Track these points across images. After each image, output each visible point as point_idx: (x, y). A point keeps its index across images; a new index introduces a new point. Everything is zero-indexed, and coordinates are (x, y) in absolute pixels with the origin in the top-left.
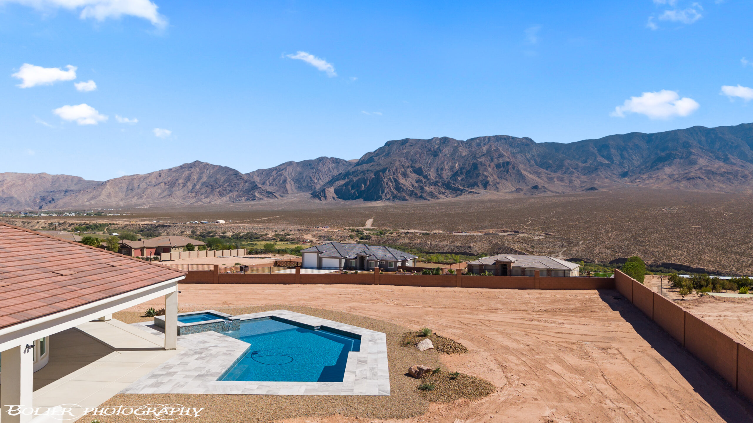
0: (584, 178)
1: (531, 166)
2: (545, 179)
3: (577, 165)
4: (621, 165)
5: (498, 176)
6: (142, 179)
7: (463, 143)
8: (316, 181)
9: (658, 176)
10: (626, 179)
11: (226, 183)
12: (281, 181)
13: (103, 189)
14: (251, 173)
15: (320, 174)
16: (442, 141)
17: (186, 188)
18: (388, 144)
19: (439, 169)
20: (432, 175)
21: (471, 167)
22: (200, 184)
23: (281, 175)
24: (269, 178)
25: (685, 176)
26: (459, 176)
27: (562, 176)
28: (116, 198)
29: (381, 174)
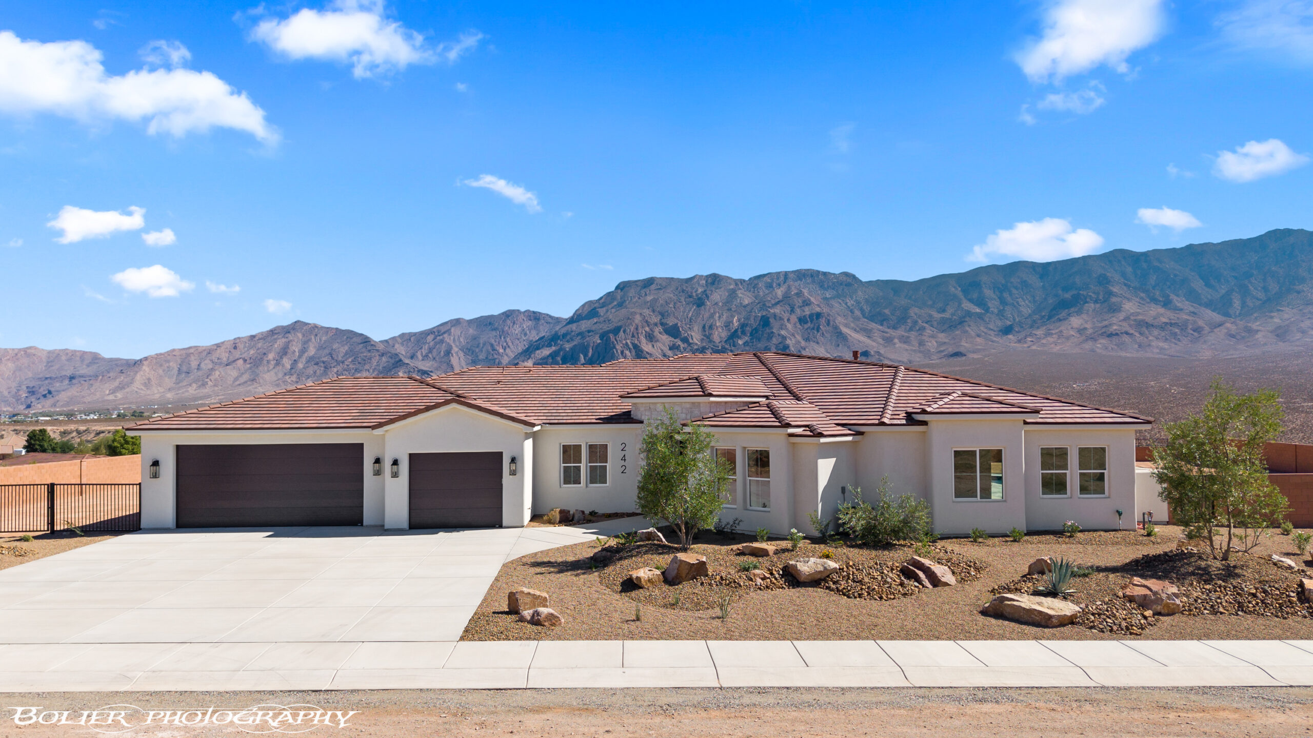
0: (942, 337)
1: (856, 319)
2: (880, 341)
3: (930, 316)
4: (1001, 314)
5: (803, 336)
6: (205, 353)
7: (744, 284)
8: (501, 351)
9: (1061, 332)
10: (1010, 336)
11: (350, 357)
12: (442, 353)
13: (137, 372)
14: (390, 339)
15: (508, 339)
16: (710, 280)
17: (281, 367)
18: (621, 286)
19: (707, 328)
20: (696, 337)
21: (758, 322)
22: (304, 359)
23: (442, 341)
24: (421, 348)
25: (1103, 330)
26: (739, 338)
27: (907, 334)
28: (159, 388)
29: (611, 336)
